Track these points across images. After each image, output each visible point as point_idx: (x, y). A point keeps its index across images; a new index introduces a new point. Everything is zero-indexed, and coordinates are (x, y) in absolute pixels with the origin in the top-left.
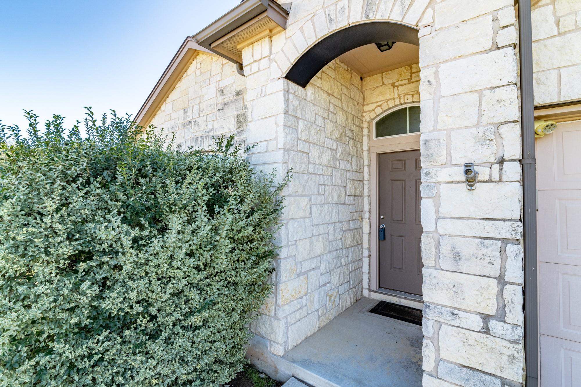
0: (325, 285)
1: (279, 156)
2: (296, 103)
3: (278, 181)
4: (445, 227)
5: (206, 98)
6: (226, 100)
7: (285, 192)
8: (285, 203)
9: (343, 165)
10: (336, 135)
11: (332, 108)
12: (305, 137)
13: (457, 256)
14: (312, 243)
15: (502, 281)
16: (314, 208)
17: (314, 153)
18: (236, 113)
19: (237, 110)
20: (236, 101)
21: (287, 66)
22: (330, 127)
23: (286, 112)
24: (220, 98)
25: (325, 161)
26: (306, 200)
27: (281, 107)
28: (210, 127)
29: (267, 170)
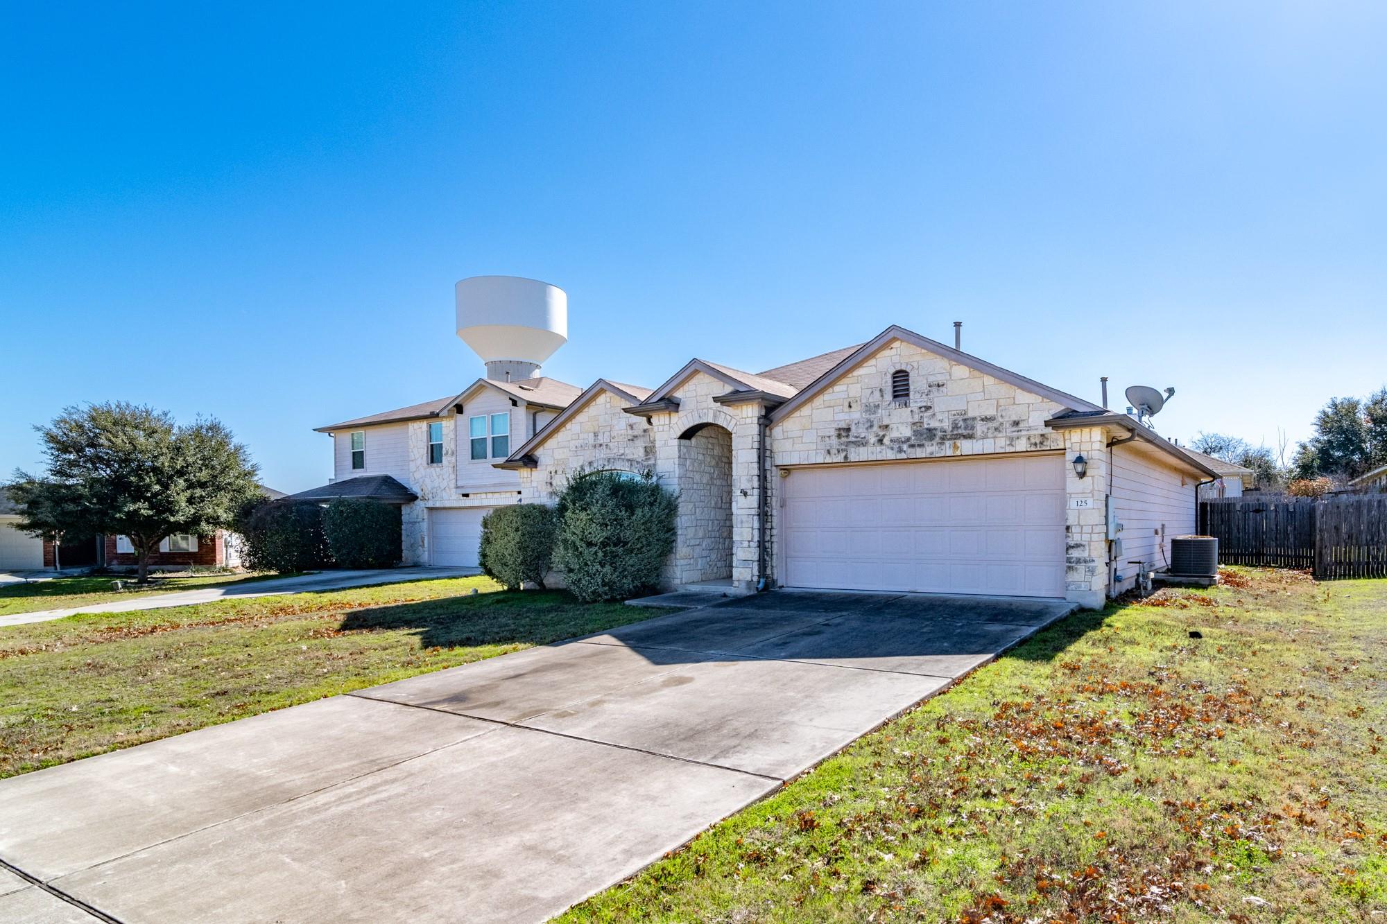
0: (706, 557)
1: (676, 481)
2: (685, 450)
3: (676, 494)
4: (740, 512)
5: (616, 427)
6: (635, 434)
7: (680, 500)
8: (680, 505)
9: (718, 482)
10: (713, 463)
11: (710, 446)
12: (691, 469)
13: (742, 522)
14: (696, 530)
15: (752, 528)
16: (697, 510)
17: (697, 477)
18: (644, 445)
19: (644, 442)
20: (643, 436)
21: (679, 434)
22: (708, 459)
23: (679, 457)
24: (630, 432)
25: (705, 481)
26: (692, 504)
27: (676, 454)
28: (622, 452)
29: (670, 489)
